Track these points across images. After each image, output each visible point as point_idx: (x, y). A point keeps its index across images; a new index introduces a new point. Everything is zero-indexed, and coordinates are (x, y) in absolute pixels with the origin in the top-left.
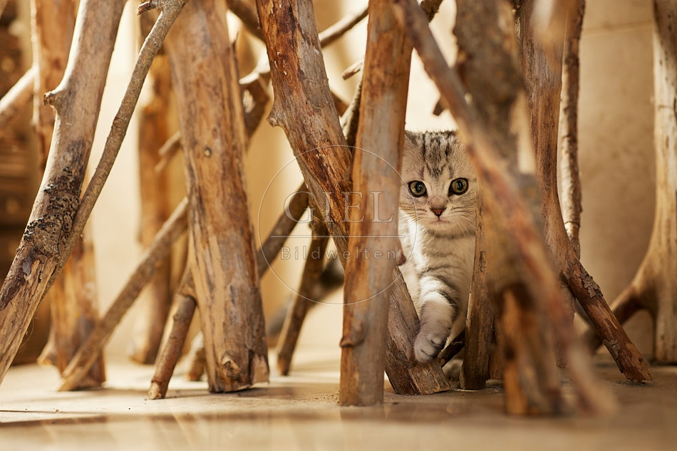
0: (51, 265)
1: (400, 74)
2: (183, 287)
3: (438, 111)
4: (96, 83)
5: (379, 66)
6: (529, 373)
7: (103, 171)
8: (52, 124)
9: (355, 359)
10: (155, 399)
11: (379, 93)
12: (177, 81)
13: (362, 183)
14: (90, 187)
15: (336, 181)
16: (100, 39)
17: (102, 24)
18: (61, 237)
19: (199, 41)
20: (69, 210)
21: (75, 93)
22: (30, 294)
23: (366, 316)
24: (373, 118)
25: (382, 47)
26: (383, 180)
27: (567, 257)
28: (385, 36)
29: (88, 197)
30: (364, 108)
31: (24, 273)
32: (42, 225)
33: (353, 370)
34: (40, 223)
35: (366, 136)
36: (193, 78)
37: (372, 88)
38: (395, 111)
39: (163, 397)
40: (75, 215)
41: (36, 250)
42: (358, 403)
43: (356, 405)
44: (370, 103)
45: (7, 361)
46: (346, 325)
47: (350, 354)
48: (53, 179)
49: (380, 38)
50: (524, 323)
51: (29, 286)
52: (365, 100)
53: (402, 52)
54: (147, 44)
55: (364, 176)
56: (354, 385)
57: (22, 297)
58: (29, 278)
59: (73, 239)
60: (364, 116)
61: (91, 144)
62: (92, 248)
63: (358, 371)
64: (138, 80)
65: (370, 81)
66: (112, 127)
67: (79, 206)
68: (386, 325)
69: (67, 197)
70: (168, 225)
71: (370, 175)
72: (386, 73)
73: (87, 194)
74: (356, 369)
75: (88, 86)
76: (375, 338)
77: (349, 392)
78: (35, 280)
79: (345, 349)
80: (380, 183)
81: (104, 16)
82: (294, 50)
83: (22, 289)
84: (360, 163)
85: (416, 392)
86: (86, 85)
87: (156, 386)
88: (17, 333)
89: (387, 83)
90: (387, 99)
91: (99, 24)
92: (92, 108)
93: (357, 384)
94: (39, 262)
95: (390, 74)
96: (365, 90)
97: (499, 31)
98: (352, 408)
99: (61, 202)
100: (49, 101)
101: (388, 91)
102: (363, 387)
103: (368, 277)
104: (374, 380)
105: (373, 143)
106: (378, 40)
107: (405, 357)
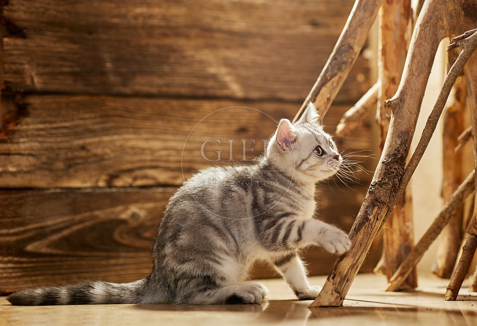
0: (385, 210)
2: (470, 228)
4: (418, 94)
7: (420, 151)
8: (389, 119)
10: (449, 300)
12: (471, 93)
14: (411, 161)
16: (422, 66)
17: (424, 56)
18: (391, 192)
20: (397, 175)
21: (404, 100)
22: (371, 228)
29: (410, 167)
31: (368, 214)
32: (380, 184)
34: (379, 183)
39: (455, 300)
40: (401, 179)
41: (376, 200)
45: (357, 268)
48: (388, 156)
51: (371, 222)
54: (452, 70)
57: (366, 229)
58: (371, 217)
59: (399, 194)
61: (413, 133)
62: (411, 199)
64: (445, 93)
66: (427, 123)
67: (404, 173)
69: (396, 167)
70: (461, 187)
73: (409, 165)
75: (413, 96)
78: (375, 219)
81: (425, 51)
83: (367, 224)
86: (411, 95)
87: (450, 292)
88: (363, 251)
91: (422, 56)
92: (414, 111)
94: (377, 207)
99: (392, 170)
100: (388, 105)
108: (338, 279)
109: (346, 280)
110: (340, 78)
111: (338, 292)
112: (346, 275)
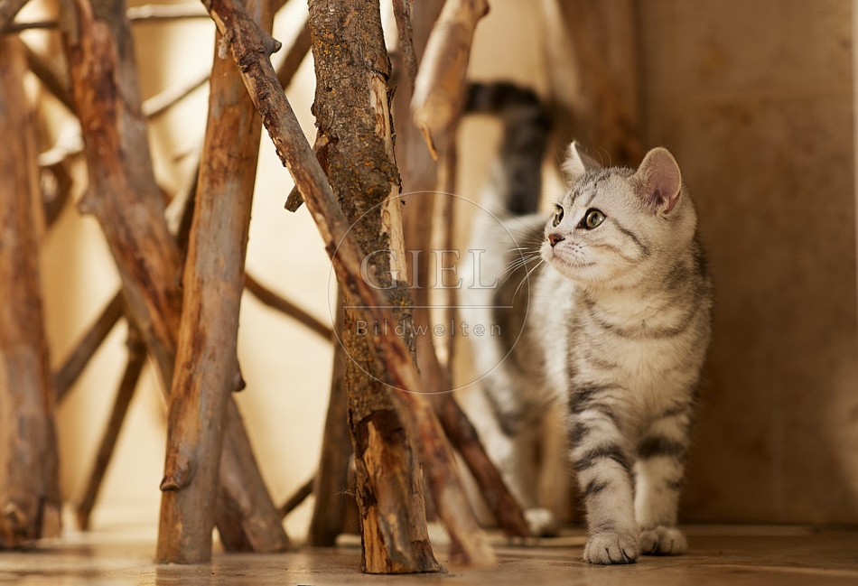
1: (247, 158)
3: (293, 203)
5: (221, 146)
6: (393, 519)
9: (178, 506)
11: (221, 180)
13: (195, 288)
15: (160, 286)
23: (194, 452)
24: (211, 211)
25: (226, 124)
26: (223, 286)
28: (231, 111)
30: (201, 199)
33: (175, 519)
35: (202, 232)
37: (211, 172)
38: (240, 203)
42: (180, 560)
43: (177, 562)
44: (208, 192)
46: (169, 462)
47: (173, 499)
49: (224, 108)
50: (389, 461)
52: (203, 186)
53: (251, 131)
55: (198, 280)
56: (176, 537)
60: (200, 207)
63: (182, 520)
65: (209, 164)
71: (206, 279)
72: (229, 156)
74: (179, 518)
76: (204, 479)
77: (169, 547)
79: (167, 492)
80: (218, 290)
82: (113, 123)
84: (194, 264)
85: (250, 550)
89: (230, 168)
90: (228, 190)
93: (179, 537)
95: (235, 158)
96: (204, 175)
97: (368, 111)
98: (172, 566)
101: (231, 178)
102: (187, 541)
103: (199, 404)
104: (202, 532)
105: (211, 241)
106: (222, 117)
107: (238, 506)
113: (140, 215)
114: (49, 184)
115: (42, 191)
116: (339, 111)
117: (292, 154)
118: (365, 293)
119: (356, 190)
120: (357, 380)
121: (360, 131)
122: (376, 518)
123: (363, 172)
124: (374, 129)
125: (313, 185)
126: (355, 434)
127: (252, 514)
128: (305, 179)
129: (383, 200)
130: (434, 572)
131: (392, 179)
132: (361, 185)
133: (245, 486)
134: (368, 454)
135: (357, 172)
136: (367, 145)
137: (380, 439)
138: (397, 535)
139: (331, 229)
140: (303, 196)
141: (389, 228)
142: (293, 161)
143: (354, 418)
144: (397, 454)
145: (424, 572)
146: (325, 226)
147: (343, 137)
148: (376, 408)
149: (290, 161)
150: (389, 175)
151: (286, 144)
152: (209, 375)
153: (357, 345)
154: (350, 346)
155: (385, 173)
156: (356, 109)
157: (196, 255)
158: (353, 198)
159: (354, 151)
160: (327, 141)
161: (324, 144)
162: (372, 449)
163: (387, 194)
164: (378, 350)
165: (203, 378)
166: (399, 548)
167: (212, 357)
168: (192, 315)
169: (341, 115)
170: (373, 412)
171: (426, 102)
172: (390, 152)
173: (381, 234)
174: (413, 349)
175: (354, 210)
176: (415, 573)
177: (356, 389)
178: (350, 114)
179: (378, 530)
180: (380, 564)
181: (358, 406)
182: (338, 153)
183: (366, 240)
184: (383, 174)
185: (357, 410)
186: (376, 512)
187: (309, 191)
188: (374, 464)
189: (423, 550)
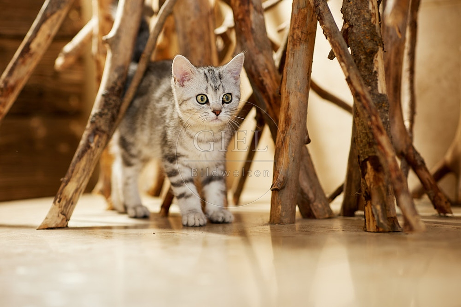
0: (104, 137)
1: (310, 33)
3: (331, 56)
5: (298, 28)
6: (379, 207)
8: (105, 54)
9: (279, 197)
11: (298, 44)
13: (286, 96)
15: (271, 93)
19: (192, 8)
21: (120, 38)
22: (93, 154)
23: (286, 173)
24: (294, 59)
25: (301, 17)
26: (299, 94)
27: (406, 141)
28: (302, 11)
30: (289, 52)
31: (90, 142)
32: (100, 115)
33: (278, 203)
34: (99, 113)
35: (289, 69)
36: (188, 30)
37: (294, 41)
38: (307, 55)
41: (97, 129)
42: (281, 222)
43: (279, 223)
44: (292, 50)
46: (275, 177)
47: (277, 194)
48: (107, 89)
49: (299, 9)
50: (377, 180)
51: (92, 150)
52: (289, 47)
53: (312, 21)
55: (288, 93)
56: (278, 212)
57: (89, 156)
58: (93, 145)
60: (289, 56)
63: (281, 204)
64: (157, 32)
65: (293, 37)
68: (298, 178)
71: (291, 91)
72: (302, 32)
76: (292, 186)
78: (96, 146)
79: (274, 191)
80: (297, 96)
82: (249, 16)
83: (89, 151)
84: (286, 85)
85: (314, 217)
86: (126, 33)
87: (163, 210)
88: (86, 176)
89: (302, 38)
90: (302, 48)
94: (98, 136)
95: (304, 33)
96: (290, 41)
97: (368, 11)
98: (277, 225)
99: (111, 101)
100: (107, 41)
101: (303, 43)
102: (284, 213)
103: (288, 150)
104: (291, 209)
105: (294, 73)
106: (298, 13)
107: (308, 197)
108: (63, 203)
109: (71, 202)
110: (59, 16)
111: (64, 215)
112: (71, 199)
113: (261, 59)
114: (220, 43)
115: (217, 47)
116: (354, 12)
117: (330, 34)
118: (364, 101)
119: (361, 50)
120: (362, 141)
121: (364, 22)
122: (371, 207)
123: (365, 41)
124: (370, 20)
125: (340, 48)
126: (361, 167)
127: (314, 201)
128: (336, 46)
129: (374, 55)
130: (399, 231)
131: (379, 44)
132: (364, 48)
133: (311, 188)
134: (367, 176)
135: (362, 42)
136: (367, 28)
137: (372, 169)
138: (380, 215)
139: (348, 70)
140: (335, 54)
141: (377, 68)
142: (331, 37)
143: (360, 159)
144: (381, 176)
145: (394, 232)
146: (345, 69)
147: (355, 25)
148: (370, 155)
149: (329, 37)
150: (378, 43)
151: (327, 29)
152: (293, 136)
153: (362, 125)
154: (359, 125)
155: (376, 42)
156: (362, 11)
157: (286, 79)
158: (360, 54)
159: (361, 31)
160: (348, 26)
161: (346, 28)
162: (369, 174)
163: (376, 52)
164: (370, 129)
165: (290, 138)
166: (381, 221)
167: (294, 128)
168: (285, 108)
169: (354, 14)
170: (369, 157)
171: (391, 13)
172: (378, 31)
173: (373, 71)
174: (389, 126)
175: (360, 60)
176: (389, 232)
177: (361, 145)
178: (359, 14)
179: (372, 212)
180: (373, 228)
181: (362, 154)
182: (353, 32)
183: (366, 74)
184: (375, 42)
185: (362, 156)
186: (371, 204)
187: (338, 51)
188: (370, 181)
189: (394, 221)
